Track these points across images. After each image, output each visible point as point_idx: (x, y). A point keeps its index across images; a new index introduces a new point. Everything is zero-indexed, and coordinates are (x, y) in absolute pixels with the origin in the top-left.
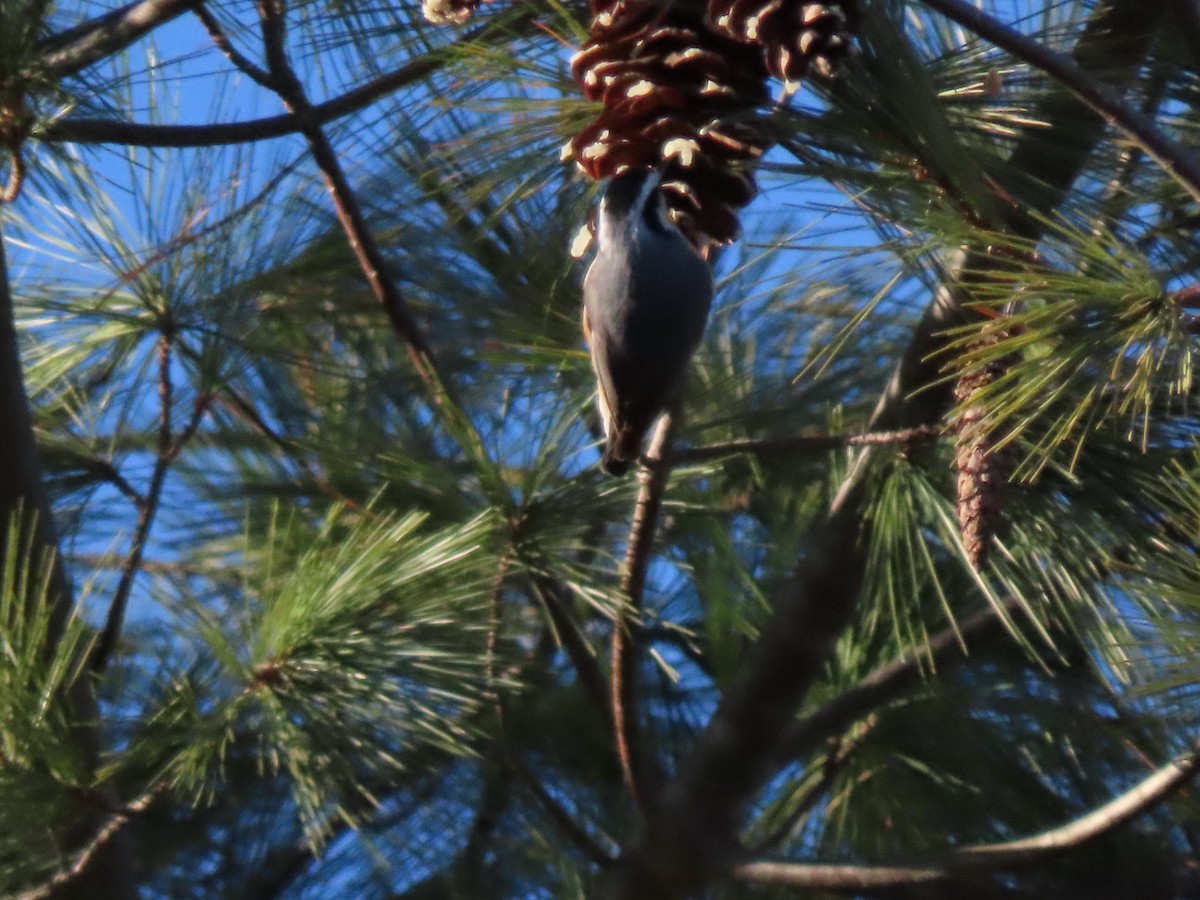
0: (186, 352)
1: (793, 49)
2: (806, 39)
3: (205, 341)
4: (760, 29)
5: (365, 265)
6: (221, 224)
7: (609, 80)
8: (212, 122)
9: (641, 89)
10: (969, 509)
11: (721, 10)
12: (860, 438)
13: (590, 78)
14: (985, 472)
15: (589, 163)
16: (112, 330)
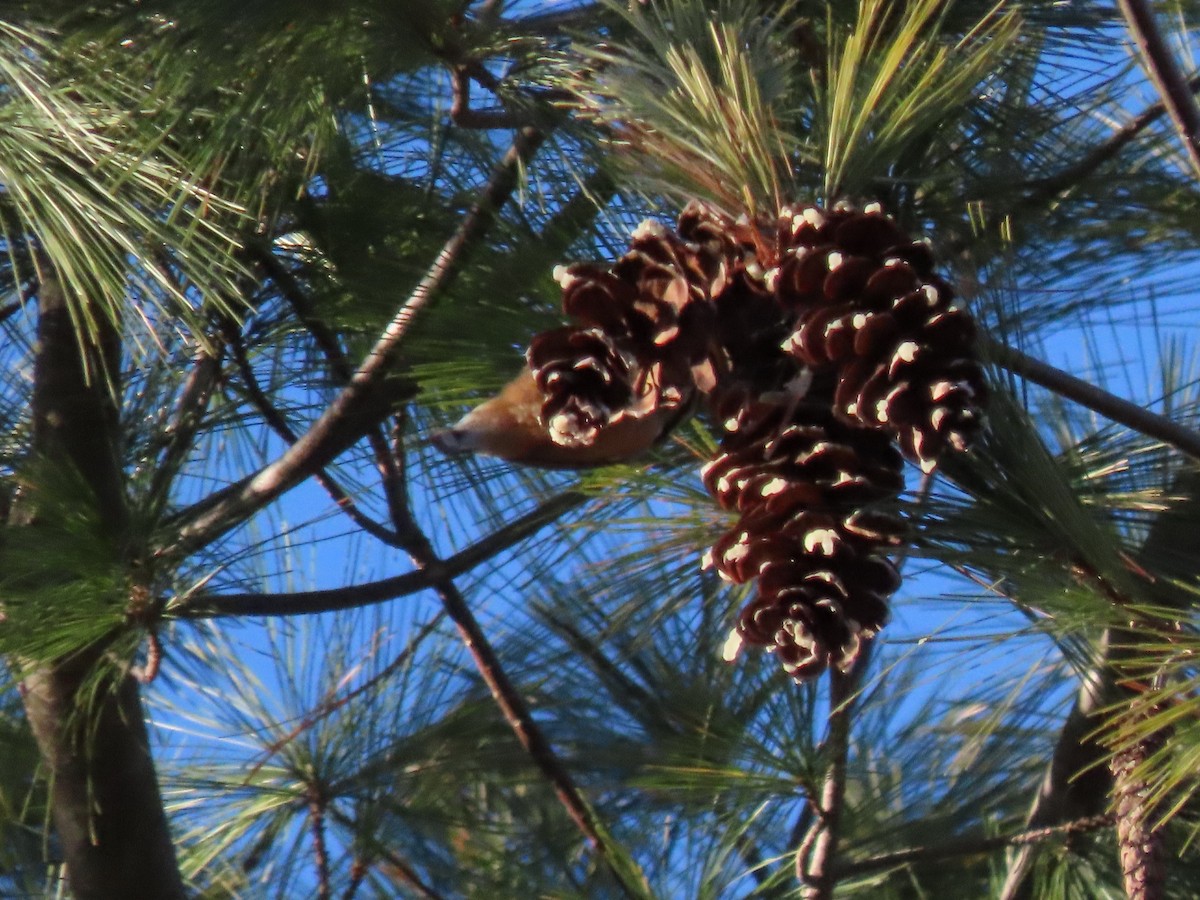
0: (340, 819)
1: (926, 427)
2: (937, 416)
3: (357, 808)
4: (890, 411)
5: (508, 715)
6: (363, 689)
7: (742, 484)
8: (348, 584)
9: (775, 486)
10: (1134, 880)
11: (849, 398)
12: (1021, 837)
13: (723, 485)
14: (1147, 842)
15: (732, 568)
16: (265, 804)
